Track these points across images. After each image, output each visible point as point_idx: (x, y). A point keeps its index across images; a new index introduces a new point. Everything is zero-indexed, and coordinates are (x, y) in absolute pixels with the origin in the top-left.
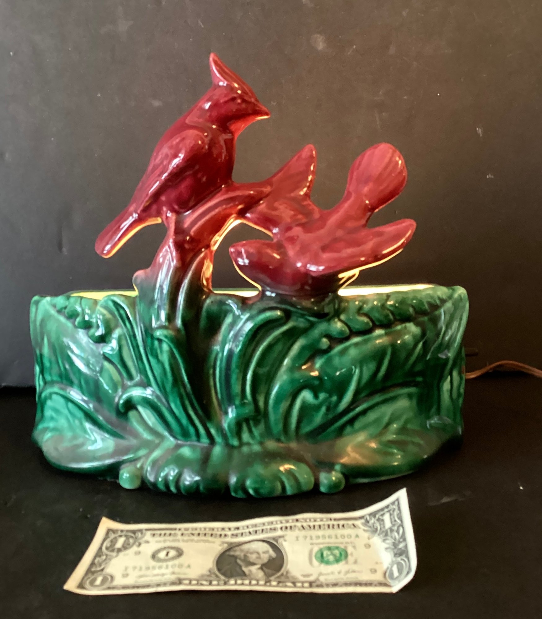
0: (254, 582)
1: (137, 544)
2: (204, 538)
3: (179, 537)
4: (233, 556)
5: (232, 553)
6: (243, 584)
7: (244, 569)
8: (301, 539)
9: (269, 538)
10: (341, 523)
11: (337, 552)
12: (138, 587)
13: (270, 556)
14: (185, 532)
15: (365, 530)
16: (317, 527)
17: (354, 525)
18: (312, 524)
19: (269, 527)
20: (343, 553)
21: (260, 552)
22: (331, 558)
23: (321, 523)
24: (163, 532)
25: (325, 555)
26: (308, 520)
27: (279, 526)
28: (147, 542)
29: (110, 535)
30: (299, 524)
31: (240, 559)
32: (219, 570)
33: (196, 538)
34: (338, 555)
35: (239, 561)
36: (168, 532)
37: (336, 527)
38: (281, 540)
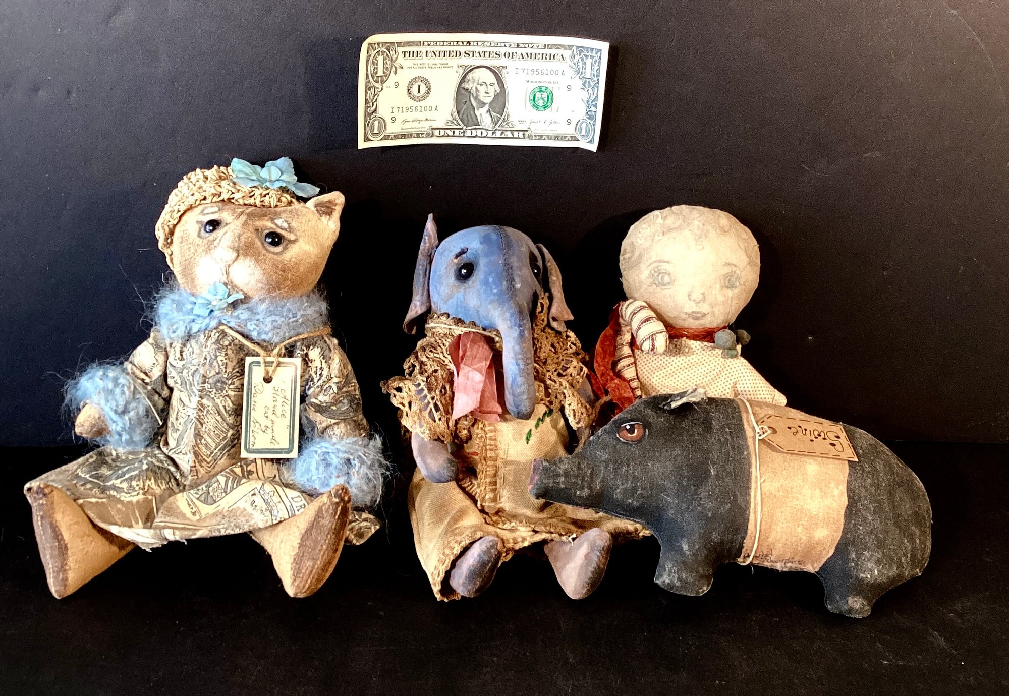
0: (484, 134)
1: (394, 69)
2: (444, 61)
3: (425, 60)
4: (468, 89)
5: (466, 86)
6: (476, 136)
7: (476, 112)
8: (520, 71)
9: (494, 67)
10: (553, 52)
11: (545, 95)
12: (404, 136)
13: (496, 91)
14: (429, 49)
15: (570, 66)
16: (533, 56)
17: (562, 56)
18: (529, 51)
19: (495, 50)
20: (550, 96)
21: (488, 84)
22: (540, 103)
23: (537, 51)
24: (411, 49)
25: (536, 99)
26: (527, 46)
27: (502, 51)
28: (402, 68)
29: (370, 53)
30: (519, 51)
31: (473, 95)
32: (458, 113)
33: (437, 61)
34: (546, 99)
35: (472, 99)
36: (415, 49)
37: (548, 57)
38: (504, 71)
